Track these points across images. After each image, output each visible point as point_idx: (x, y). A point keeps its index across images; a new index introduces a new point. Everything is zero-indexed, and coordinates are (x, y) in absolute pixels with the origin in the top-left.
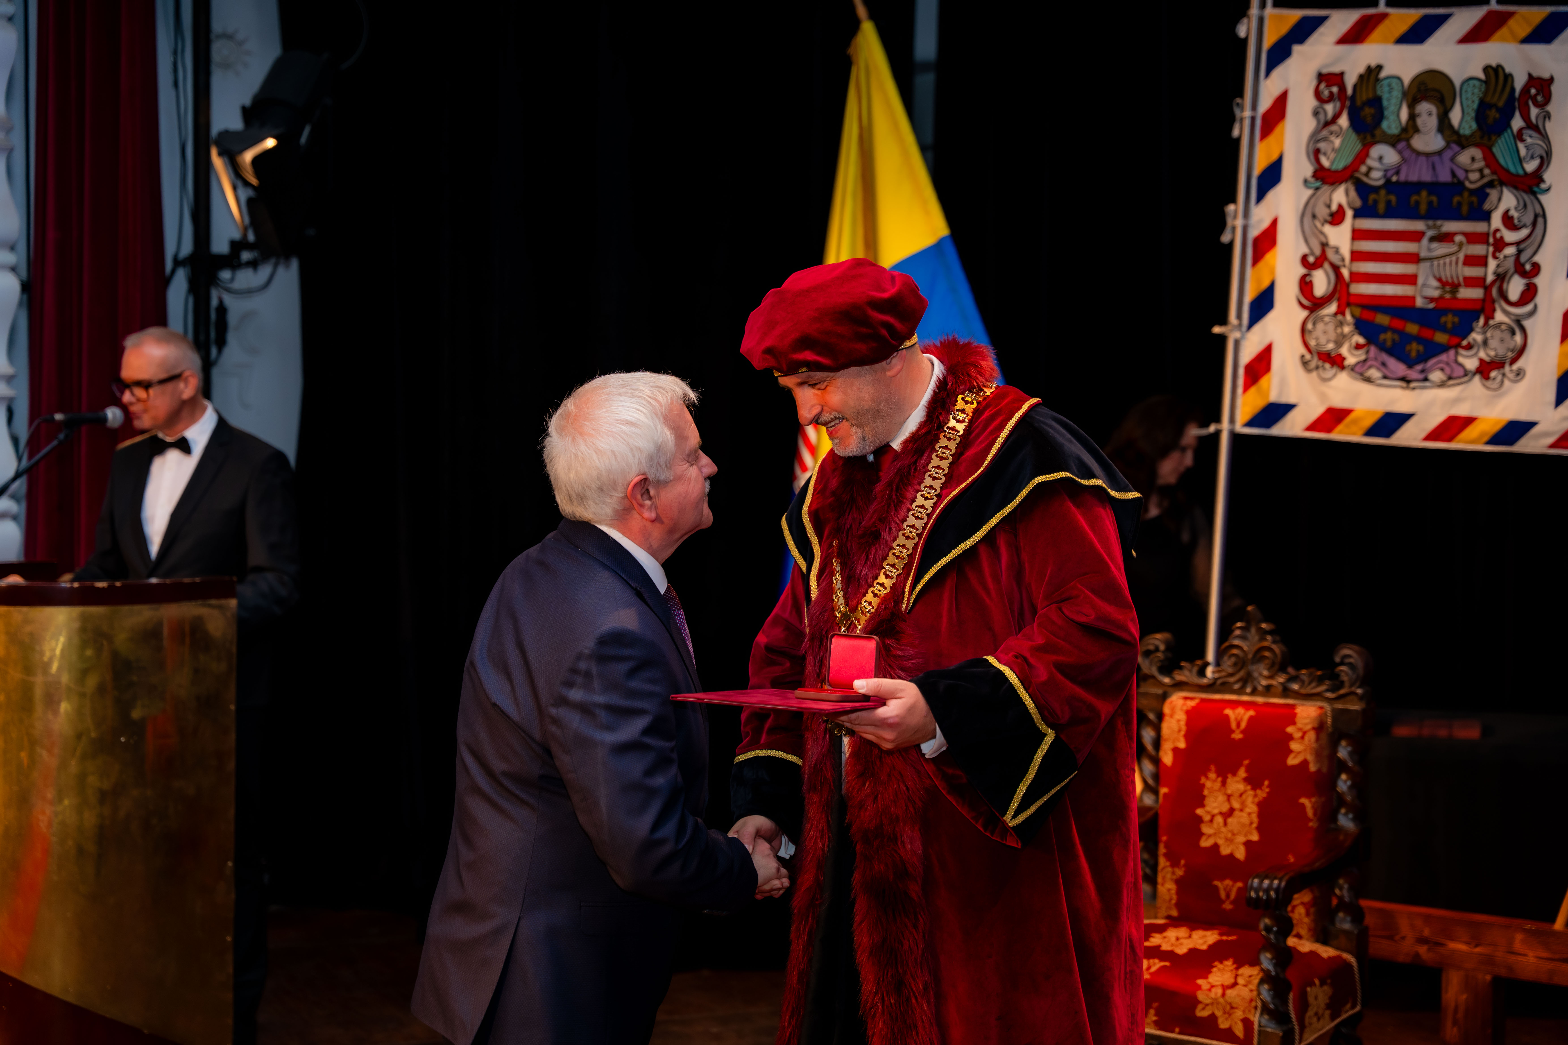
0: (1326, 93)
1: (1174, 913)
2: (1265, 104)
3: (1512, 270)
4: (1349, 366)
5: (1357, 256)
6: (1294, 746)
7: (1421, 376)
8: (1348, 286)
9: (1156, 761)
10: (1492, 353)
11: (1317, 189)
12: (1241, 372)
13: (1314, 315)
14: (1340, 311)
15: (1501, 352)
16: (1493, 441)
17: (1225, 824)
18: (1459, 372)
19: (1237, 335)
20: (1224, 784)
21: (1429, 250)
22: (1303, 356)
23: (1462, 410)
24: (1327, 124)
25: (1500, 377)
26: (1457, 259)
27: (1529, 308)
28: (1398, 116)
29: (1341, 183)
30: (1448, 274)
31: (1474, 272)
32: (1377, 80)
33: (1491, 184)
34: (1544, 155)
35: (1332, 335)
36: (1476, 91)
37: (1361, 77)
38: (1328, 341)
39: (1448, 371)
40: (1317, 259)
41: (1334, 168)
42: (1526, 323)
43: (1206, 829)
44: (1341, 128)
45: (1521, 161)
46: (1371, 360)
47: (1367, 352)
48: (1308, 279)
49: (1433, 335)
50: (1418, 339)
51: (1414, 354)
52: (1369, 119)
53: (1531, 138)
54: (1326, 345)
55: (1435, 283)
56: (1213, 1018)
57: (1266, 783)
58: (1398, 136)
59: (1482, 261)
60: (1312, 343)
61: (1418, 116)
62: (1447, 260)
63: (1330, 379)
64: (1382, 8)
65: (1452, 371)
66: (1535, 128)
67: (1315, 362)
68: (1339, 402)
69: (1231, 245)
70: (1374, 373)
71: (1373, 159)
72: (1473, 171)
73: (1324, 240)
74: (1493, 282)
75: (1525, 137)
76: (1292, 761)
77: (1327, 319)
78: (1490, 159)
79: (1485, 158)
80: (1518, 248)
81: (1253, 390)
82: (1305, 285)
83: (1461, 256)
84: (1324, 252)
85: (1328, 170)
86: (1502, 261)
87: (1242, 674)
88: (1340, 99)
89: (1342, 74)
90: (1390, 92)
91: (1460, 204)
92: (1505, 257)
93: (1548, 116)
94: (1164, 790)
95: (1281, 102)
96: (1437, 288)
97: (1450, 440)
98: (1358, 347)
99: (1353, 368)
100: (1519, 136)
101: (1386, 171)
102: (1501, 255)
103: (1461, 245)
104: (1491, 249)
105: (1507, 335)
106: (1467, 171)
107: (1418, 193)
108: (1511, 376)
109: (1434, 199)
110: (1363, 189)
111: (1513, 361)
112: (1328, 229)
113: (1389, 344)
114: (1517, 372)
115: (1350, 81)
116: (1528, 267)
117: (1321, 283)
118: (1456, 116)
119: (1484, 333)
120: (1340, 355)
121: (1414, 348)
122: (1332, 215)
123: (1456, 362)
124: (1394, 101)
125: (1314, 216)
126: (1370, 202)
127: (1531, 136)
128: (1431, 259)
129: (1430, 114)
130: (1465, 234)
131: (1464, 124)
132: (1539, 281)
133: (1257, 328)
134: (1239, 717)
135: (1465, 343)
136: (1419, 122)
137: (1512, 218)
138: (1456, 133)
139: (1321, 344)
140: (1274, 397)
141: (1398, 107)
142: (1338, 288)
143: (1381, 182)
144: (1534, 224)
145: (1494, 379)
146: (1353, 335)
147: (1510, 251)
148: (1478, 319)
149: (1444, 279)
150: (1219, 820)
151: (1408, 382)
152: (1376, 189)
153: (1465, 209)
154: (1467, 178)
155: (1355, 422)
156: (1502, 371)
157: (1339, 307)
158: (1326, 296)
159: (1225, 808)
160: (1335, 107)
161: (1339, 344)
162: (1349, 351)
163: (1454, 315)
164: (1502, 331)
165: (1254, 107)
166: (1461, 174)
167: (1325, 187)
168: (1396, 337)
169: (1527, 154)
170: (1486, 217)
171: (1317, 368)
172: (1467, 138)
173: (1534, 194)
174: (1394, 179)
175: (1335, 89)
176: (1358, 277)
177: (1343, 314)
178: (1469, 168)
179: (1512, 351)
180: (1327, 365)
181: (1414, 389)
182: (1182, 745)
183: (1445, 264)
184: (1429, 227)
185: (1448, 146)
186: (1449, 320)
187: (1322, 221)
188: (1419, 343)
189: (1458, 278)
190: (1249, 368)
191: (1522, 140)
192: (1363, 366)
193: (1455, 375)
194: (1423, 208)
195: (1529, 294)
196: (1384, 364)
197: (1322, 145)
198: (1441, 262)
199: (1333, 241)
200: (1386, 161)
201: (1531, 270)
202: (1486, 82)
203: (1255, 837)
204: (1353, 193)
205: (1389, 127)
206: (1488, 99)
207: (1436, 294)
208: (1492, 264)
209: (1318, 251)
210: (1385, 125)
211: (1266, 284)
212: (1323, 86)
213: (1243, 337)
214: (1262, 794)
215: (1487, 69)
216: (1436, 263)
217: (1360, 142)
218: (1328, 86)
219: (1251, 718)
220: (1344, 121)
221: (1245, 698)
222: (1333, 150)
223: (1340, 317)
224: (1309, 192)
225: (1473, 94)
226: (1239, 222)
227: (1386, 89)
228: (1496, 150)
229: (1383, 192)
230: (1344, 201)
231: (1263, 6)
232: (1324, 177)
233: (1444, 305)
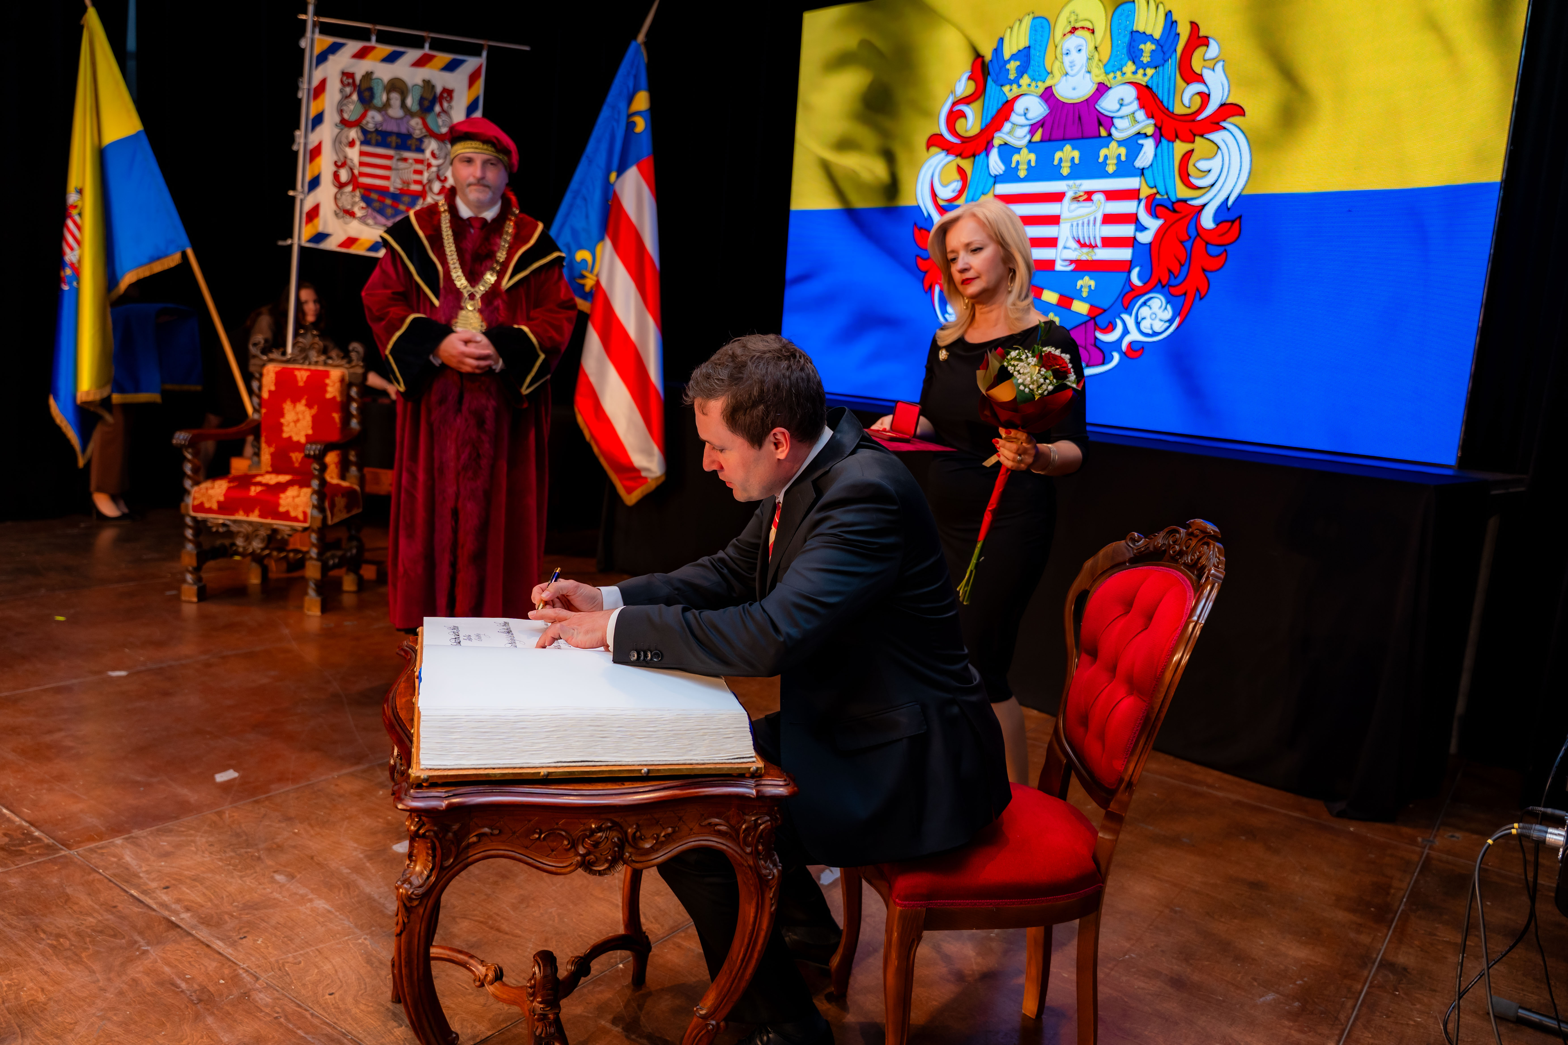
0: (346, 82)
1: (270, 469)
2: (315, 83)
3: (435, 178)
4: (358, 217)
5: (362, 164)
6: (329, 389)
8: (357, 178)
9: (259, 397)
11: (342, 129)
12: (304, 216)
13: (340, 191)
14: (354, 190)
17: (296, 426)
19: (301, 196)
20: (295, 407)
21: (396, 165)
22: (335, 210)
24: (347, 97)
26: (410, 171)
28: (381, 98)
29: (353, 127)
30: (405, 177)
31: (417, 177)
32: (371, 79)
33: (425, 136)
34: (450, 125)
35: (350, 201)
36: (419, 91)
37: (364, 77)
38: (348, 204)
40: (342, 163)
41: (350, 119)
43: (285, 429)
44: (353, 100)
45: (439, 127)
46: (368, 215)
47: (367, 212)
48: (337, 173)
49: (398, 206)
50: (391, 206)
51: (389, 214)
52: (367, 98)
53: (444, 117)
54: (347, 206)
55: (399, 181)
56: (287, 512)
57: (316, 407)
58: (381, 107)
59: (421, 172)
60: (340, 205)
61: (391, 99)
62: (405, 171)
63: (348, 223)
64: (373, 43)
66: (445, 111)
67: (341, 214)
68: (353, 234)
69: (298, 151)
70: (370, 221)
71: (370, 118)
72: (417, 129)
73: (345, 155)
74: (426, 183)
75: (441, 115)
76: (329, 396)
77: (347, 193)
78: (425, 124)
79: (423, 124)
80: (437, 168)
81: (310, 225)
82: (336, 176)
83: (412, 169)
84: (345, 160)
85: (347, 120)
86: (430, 173)
87: (303, 355)
88: (353, 85)
89: (354, 74)
90: (377, 85)
91: (411, 144)
92: (432, 171)
93: (451, 107)
94: (264, 411)
95: (323, 83)
96: (400, 184)
98: (362, 208)
99: (360, 218)
100: (439, 115)
101: (376, 124)
102: (430, 171)
103: (411, 164)
104: (425, 167)
107: (391, 136)
109: (399, 141)
110: (365, 132)
112: (347, 149)
113: (377, 208)
115: (358, 78)
116: (443, 178)
117: (344, 175)
118: (409, 102)
120: (354, 211)
122: (349, 142)
124: (379, 91)
125: (340, 143)
126: (368, 139)
128: (397, 169)
129: (397, 99)
130: (414, 159)
131: (413, 106)
133: (312, 195)
134: (302, 376)
136: (392, 102)
137: (435, 153)
138: (409, 110)
139: (344, 205)
140: (321, 229)
141: (381, 93)
142: (353, 179)
143: (373, 129)
144: (445, 157)
146: (360, 202)
147: (434, 169)
148: (419, 200)
149: (403, 180)
150: (292, 424)
152: (371, 132)
153: (413, 147)
154: (414, 132)
155: (361, 245)
157: (353, 188)
158: (346, 182)
159: (295, 418)
160: (350, 89)
161: (353, 206)
162: (358, 210)
163: (408, 197)
165: (310, 83)
166: (411, 130)
167: (346, 129)
168: (381, 205)
169: (442, 124)
170: (422, 151)
171: (342, 217)
172: (414, 113)
173: (445, 143)
174: (380, 129)
175: (351, 81)
176: (362, 174)
177: (355, 192)
178: (415, 128)
180: (347, 216)
182: (273, 388)
184: (396, 154)
185: (405, 116)
186: (406, 199)
187: (344, 145)
188: (392, 209)
189: (410, 179)
190: (308, 214)
191: (440, 117)
192: (364, 217)
195: (443, 190)
196: (374, 217)
197: (344, 108)
198: (402, 171)
199: (350, 155)
200: (375, 119)
202: (423, 87)
203: (310, 432)
204: (360, 134)
205: (377, 103)
206: (424, 96)
207: (399, 186)
208: (426, 174)
209: (342, 159)
210: (375, 101)
211: (316, 173)
212: (345, 78)
213: (305, 197)
214: (314, 411)
215: (424, 81)
216: (399, 171)
217: (363, 108)
218: (347, 78)
219: (308, 377)
220: (355, 97)
221: (305, 367)
222: (350, 110)
223: (353, 193)
224: (338, 130)
225: (417, 92)
228: (428, 121)
229: (374, 135)
230: (355, 136)
231: (313, 32)
232: (345, 123)
233: (404, 192)
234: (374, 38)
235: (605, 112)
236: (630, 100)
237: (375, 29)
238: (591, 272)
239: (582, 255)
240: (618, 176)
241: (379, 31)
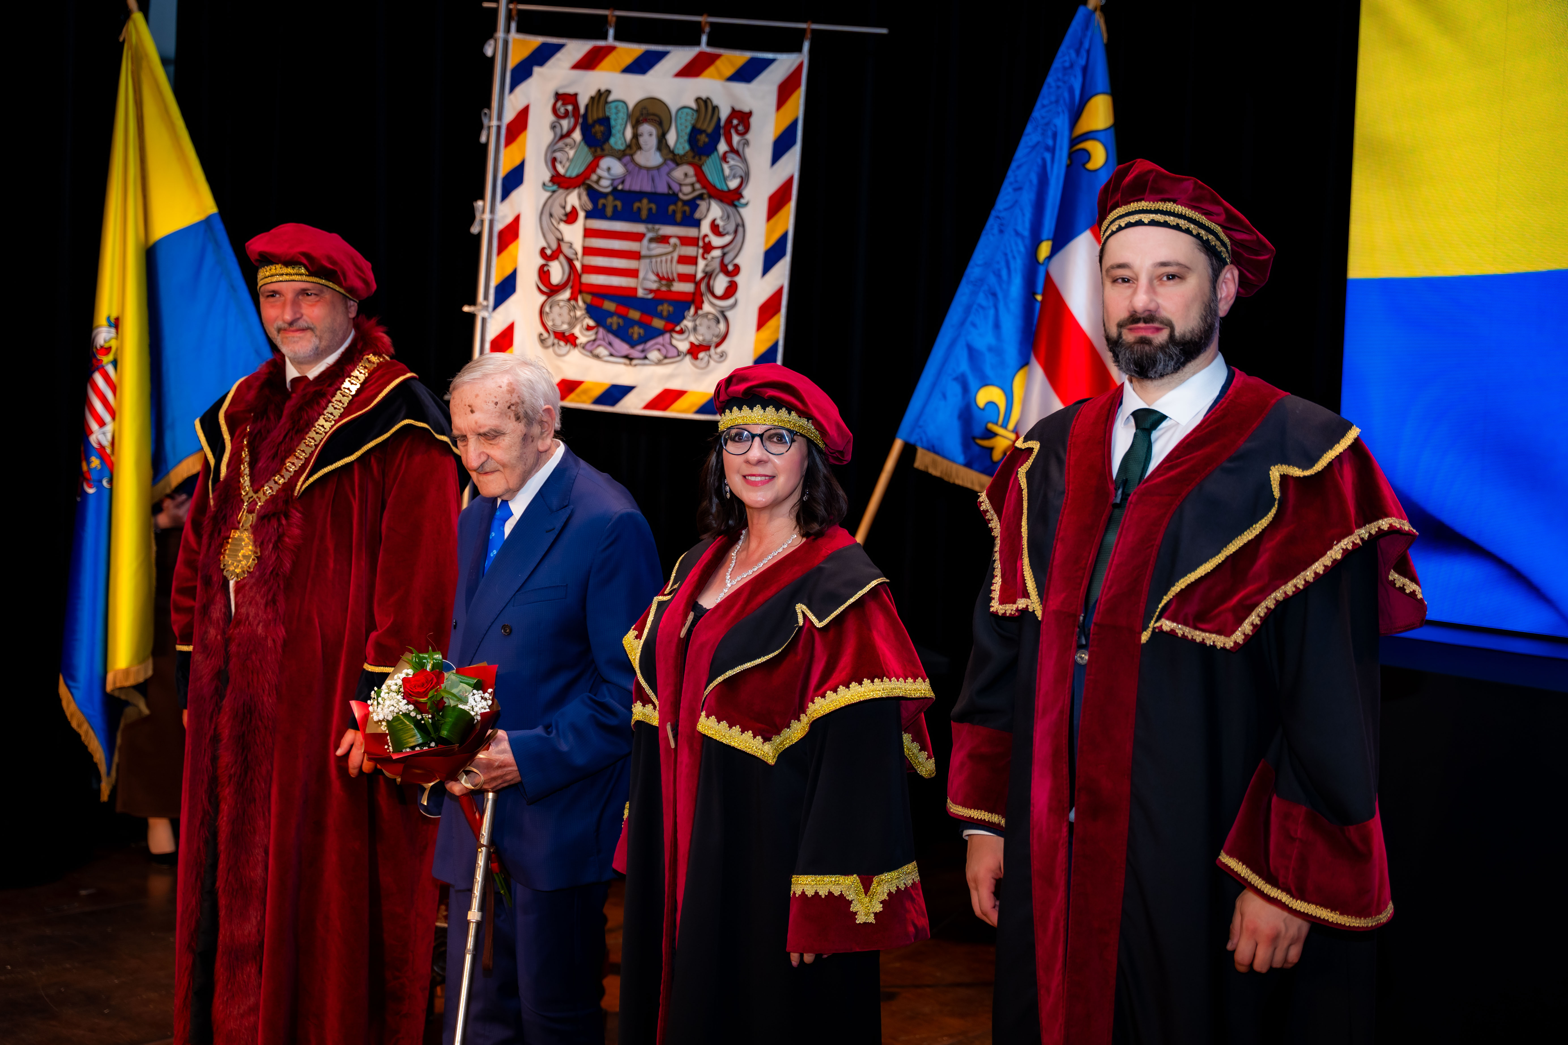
0: (562, 110)
2: (509, 115)
3: (718, 269)
4: (581, 344)
5: (588, 251)
7: (642, 355)
8: (580, 276)
10: (701, 338)
11: (554, 192)
12: (489, 344)
13: (550, 300)
14: (573, 297)
15: (708, 337)
16: (701, 410)
18: (673, 352)
19: (485, 314)
21: (649, 249)
22: (541, 334)
23: (675, 385)
24: (562, 137)
25: (706, 358)
26: (672, 258)
27: (731, 301)
28: (623, 134)
29: (575, 188)
30: (664, 270)
31: (686, 269)
32: (606, 102)
33: (701, 197)
34: (743, 175)
35: (566, 318)
36: (689, 118)
37: (592, 98)
38: (563, 323)
39: (664, 351)
40: (553, 252)
41: (568, 175)
42: (729, 314)
44: (575, 142)
45: (725, 179)
46: (600, 340)
47: (597, 333)
48: (545, 269)
49: (652, 320)
50: (639, 323)
51: (636, 336)
52: (599, 136)
53: (733, 160)
54: (561, 325)
55: (654, 278)
58: (624, 151)
59: (693, 261)
60: (549, 324)
61: (641, 135)
62: (664, 258)
63: (564, 355)
64: (610, 41)
65: (667, 351)
66: (736, 152)
67: (552, 339)
68: (572, 375)
69: (479, 236)
70: (602, 351)
71: (603, 170)
72: (686, 185)
73: (560, 237)
74: (703, 279)
75: (728, 159)
77: (562, 304)
78: (701, 176)
79: (696, 175)
80: (723, 252)
82: (544, 274)
83: (675, 256)
84: (559, 246)
85: (563, 176)
86: (710, 262)
88: (574, 116)
89: (576, 95)
90: (617, 113)
91: (674, 212)
92: (713, 258)
93: (747, 143)
95: (523, 115)
96: (655, 281)
97: (665, 409)
98: (589, 328)
99: (584, 347)
100: (724, 158)
101: (613, 180)
102: (709, 257)
103: (675, 246)
104: (701, 251)
105: (713, 323)
106: (680, 185)
107: (640, 201)
108: (716, 357)
109: (653, 206)
110: (594, 194)
111: (718, 345)
112: (563, 227)
113: (615, 327)
114: (721, 355)
115: (583, 101)
116: (730, 268)
117: (557, 272)
118: (672, 138)
119: (694, 320)
120: (573, 334)
121: (636, 331)
122: (567, 215)
123: (671, 344)
124: (620, 121)
125: (551, 215)
126: (600, 206)
127: (733, 159)
128: (650, 257)
129: (651, 135)
130: (680, 238)
131: (678, 146)
132: (738, 279)
133: (502, 308)
135: (678, 328)
136: (641, 140)
137: (718, 226)
138: (672, 152)
139: (556, 324)
141: (623, 126)
142: (572, 277)
143: (609, 190)
144: (736, 232)
145: (702, 359)
146: (585, 318)
147: (716, 253)
148: (689, 309)
149: (661, 275)
151: (631, 359)
152: (604, 195)
153: (679, 217)
154: (681, 190)
155: (585, 392)
156: (708, 353)
157: (572, 293)
158: (561, 284)
160: (569, 123)
161: (572, 325)
162: (581, 332)
163: (670, 305)
164: (709, 320)
165: (500, 118)
166: (676, 188)
167: (561, 191)
168: (621, 321)
169: (731, 172)
170: (697, 224)
171: (553, 345)
172: (682, 157)
173: (735, 206)
174: (620, 187)
175: (570, 108)
176: (588, 269)
177: (576, 300)
178: (682, 183)
179: (717, 336)
180: (562, 343)
181: (635, 365)
183: (661, 261)
184: (649, 230)
185: (665, 162)
186: (665, 308)
187: (558, 220)
188: (640, 327)
189: (672, 274)
190: (494, 342)
191: (727, 162)
192: (593, 345)
193: (669, 355)
194: (644, 214)
195: (731, 290)
196: (610, 344)
197: (558, 155)
198: (659, 259)
199: (567, 238)
200: (613, 171)
201: (733, 270)
202: (698, 111)
204: (585, 197)
205: (616, 143)
206: (699, 126)
207: (654, 286)
208: (701, 264)
209: (554, 246)
210: (612, 141)
211: (509, 271)
212: (559, 104)
213: (490, 317)
215: (698, 100)
216: (654, 260)
217: (591, 154)
218: (564, 104)
220: (577, 135)
222: (568, 159)
223: (573, 302)
224: (548, 194)
225: (686, 120)
226: (487, 216)
227: (614, 111)
228: (705, 169)
229: (610, 198)
230: (577, 205)
231: (508, 30)
232: (559, 182)
233: (661, 296)
234: (611, 32)
235: (1031, 136)
236: (1076, 113)
237: (613, 16)
238: (1004, 426)
239: (987, 395)
240: (1055, 250)
241: (619, 18)
